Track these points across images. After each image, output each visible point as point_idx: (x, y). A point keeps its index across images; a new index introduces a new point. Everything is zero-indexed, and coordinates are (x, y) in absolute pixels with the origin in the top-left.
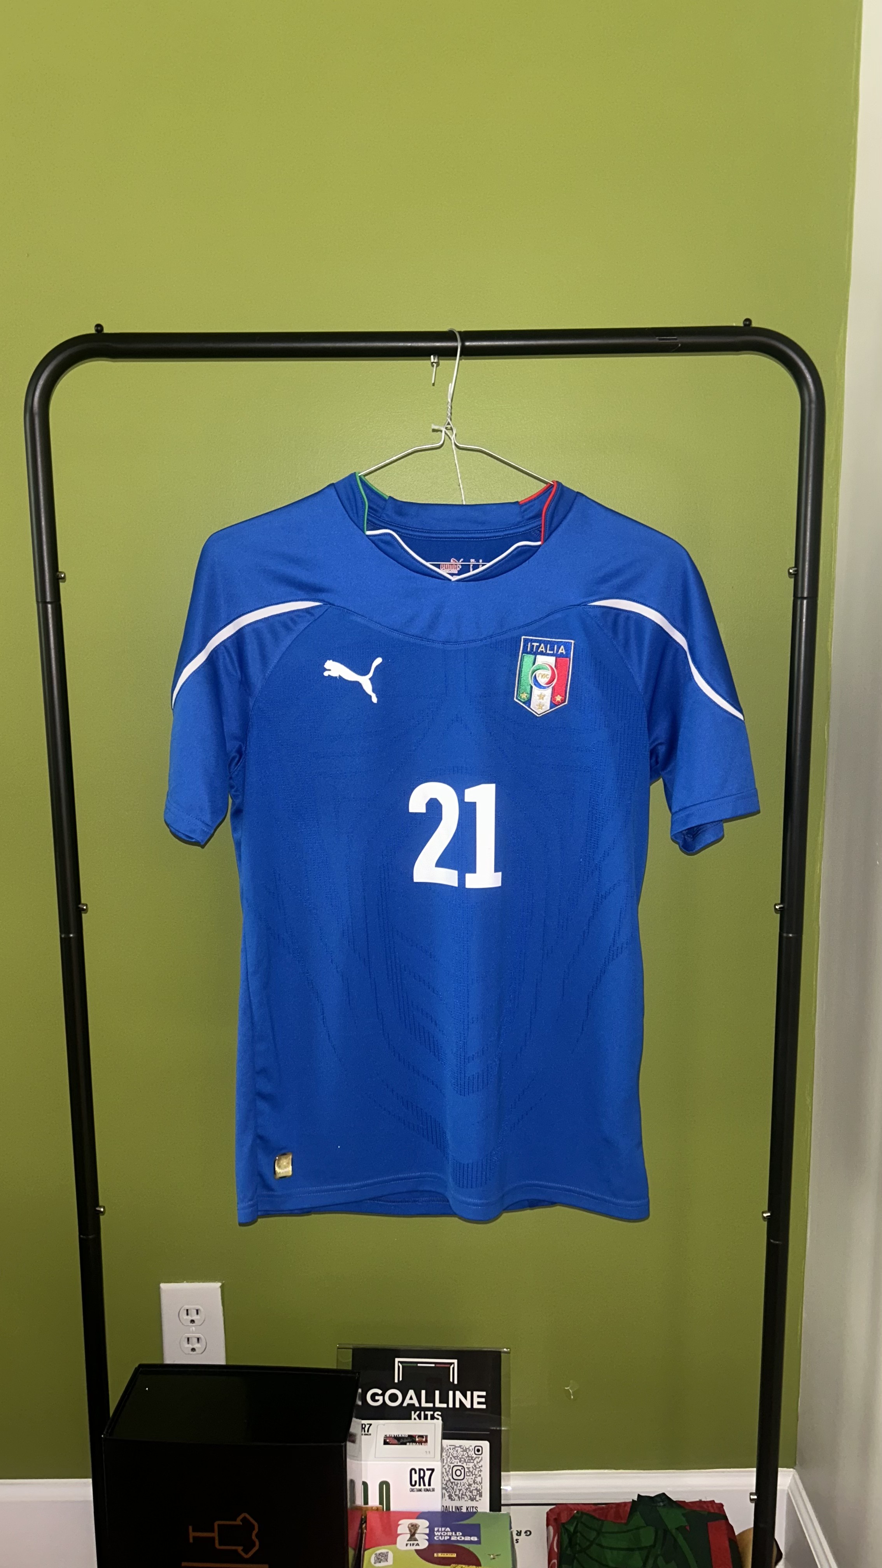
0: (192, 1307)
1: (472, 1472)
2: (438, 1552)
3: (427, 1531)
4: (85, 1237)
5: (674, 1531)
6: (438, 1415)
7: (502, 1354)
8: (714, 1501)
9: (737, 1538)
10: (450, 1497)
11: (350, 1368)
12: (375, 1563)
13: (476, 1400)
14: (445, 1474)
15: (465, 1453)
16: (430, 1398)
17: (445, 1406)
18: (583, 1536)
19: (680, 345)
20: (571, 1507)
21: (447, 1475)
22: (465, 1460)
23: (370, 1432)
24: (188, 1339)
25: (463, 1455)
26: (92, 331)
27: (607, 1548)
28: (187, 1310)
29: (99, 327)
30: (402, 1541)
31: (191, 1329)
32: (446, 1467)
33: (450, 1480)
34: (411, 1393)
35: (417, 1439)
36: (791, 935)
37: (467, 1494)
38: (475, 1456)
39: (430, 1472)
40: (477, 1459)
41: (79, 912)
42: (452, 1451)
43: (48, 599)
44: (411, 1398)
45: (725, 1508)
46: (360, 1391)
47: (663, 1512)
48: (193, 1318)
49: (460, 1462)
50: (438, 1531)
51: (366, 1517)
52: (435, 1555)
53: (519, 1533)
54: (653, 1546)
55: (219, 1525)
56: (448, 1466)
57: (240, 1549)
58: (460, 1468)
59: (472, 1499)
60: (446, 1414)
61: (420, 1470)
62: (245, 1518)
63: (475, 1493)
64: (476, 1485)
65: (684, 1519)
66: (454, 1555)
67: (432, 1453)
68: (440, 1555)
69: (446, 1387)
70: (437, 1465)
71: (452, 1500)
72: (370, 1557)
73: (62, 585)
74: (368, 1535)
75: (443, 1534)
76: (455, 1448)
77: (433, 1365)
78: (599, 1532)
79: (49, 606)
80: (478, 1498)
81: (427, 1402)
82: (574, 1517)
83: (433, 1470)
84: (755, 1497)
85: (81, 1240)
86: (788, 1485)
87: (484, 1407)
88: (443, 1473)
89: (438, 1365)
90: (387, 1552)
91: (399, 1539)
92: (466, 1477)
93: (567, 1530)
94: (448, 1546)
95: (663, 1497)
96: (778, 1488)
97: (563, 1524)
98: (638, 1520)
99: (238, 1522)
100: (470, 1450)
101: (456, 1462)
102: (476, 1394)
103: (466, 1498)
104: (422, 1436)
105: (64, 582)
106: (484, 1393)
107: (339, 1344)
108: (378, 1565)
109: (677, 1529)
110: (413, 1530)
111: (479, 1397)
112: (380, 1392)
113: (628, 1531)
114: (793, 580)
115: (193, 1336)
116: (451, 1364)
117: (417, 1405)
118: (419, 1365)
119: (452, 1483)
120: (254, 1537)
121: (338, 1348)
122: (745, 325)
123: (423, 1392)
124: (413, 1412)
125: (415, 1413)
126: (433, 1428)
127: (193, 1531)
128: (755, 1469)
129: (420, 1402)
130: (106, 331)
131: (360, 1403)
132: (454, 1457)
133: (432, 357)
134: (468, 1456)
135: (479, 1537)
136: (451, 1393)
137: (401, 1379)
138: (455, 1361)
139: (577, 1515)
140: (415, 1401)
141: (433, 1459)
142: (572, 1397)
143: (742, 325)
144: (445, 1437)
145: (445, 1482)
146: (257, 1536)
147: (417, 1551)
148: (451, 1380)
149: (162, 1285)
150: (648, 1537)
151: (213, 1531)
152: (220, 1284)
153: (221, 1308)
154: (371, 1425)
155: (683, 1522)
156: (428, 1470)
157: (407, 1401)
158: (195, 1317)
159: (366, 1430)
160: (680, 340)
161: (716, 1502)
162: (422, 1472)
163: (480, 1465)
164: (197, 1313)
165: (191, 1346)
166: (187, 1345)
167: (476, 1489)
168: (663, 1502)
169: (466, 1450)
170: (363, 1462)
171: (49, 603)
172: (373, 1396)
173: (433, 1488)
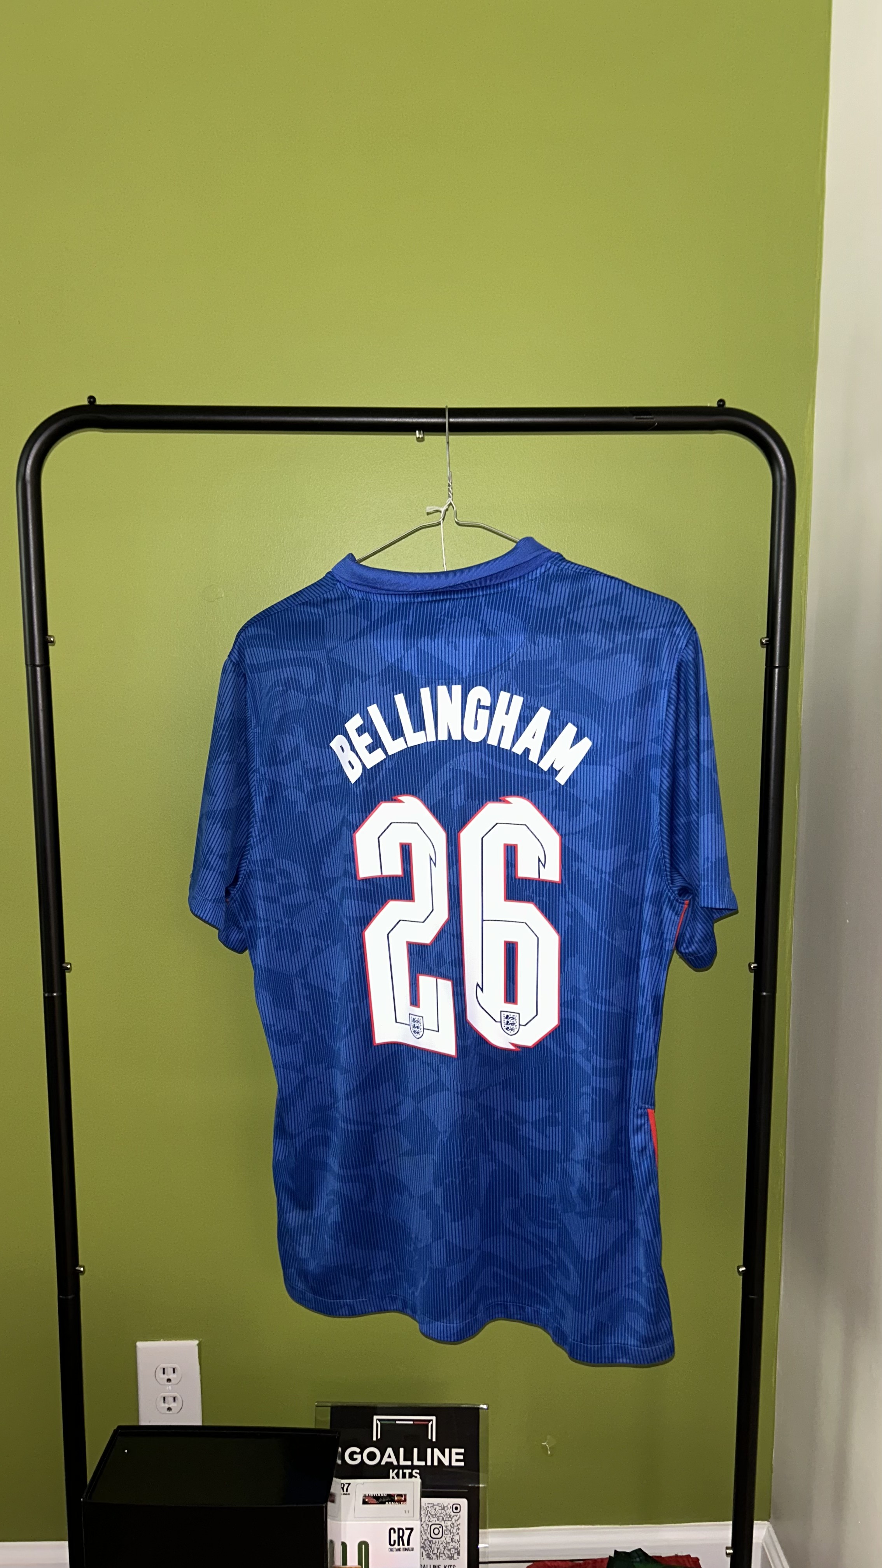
0: (169, 1366)
1: (450, 1531)
4: (64, 1297)
6: (416, 1473)
7: (480, 1410)
8: (689, 1556)
10: (428, 1556)
11: (328, 1427)
13: (454, 1457)
14: (423, 1533)
15: (443, 1511)
16: (408, 1456)
17: (423, 1463)
19: (656, 424)
20: (548, 1563)
21: (425, 1533)
22: (443, 1518)
23: (349, 1492)
24: (164, 1398)
25: (441, 1513)
26: (85, 402)
28: (164, 1369)
29: (92, 399)
31: (167, 1388)
32: (424, 1525)
33: (428, 1538)
34: (390, 1451)
35: (396, 1499)
36: (764, 994)
37: (445, 1553)
38: (453, 1514)
39: (409, 1531)
40: (455, 1517)
41: (63, 971)
42: (430, 1509)
43: (38, 662)
44: (389, 1456)
45: (700, 1562)
46: (339, 1449)
48: (169, 1377)
49: (438, 1520)
56: (426, 1524)
58: (438, 1526)
59: (450, 1558)
60: (424, 1472)
61: (399, 1529)
63: (453, 1551)
64: (454, 1544)
67: (411, 1512)
69: (424, 1445)
70: (416, 1524)
71: (430, 1559)
73: (51, 648)
76: (433, 1507)
77: (412, 1422)
79: (38, 669)
80: (456, 1556)
81: (405, 1460)
83: (412, 1529)
84: (731, 1551)
85: (60, 1301)
86: (762, 1538)
87: (462, 1464)
88: (421, 1532)
89: (416, 1423)
92: (444, 1535)
95: (640, 1553)
96: (754, 1541)
100: (448, 1508)
101: (434, 1520)
102: (454, 1451)
103: (444, 1557)
104: (401, 1495)
105: (53, 645)
106: (462, 1451)
107: (317, 1402)
111: (457, 1454)
112: (358, 1450)
114: (765, 650)
115: (169, 1395)
116: (429, 1421)
117: (395, 1463)
118: (397, 1422)
119: (430, 1542)
121: (317, 1406)
122: (719, 405)
123: (402, 1450)
124: (391, 1471)
125: (393, 1472)
126: (412, 1486)
128: (731, 1523)
129: (398, 1458)
130: (98, 403)
131: (339, 1462)
132: (432, 1516)
133: (417, 432)
134: (446, 1514)
136: (429, 1450)
137: (379, 1437)
138: (434, 1418)
140: (393, 1460)
141: (412, 1518)
142: (549, 1453)
143: (715, 405)
144: (424, 1495)
145: (423, 1541)
148: (430, 1438)
149: (139, 1344)
152: (197, 1342)
153: (198, 1366)
154: (349, 1484)
156: (407, 1529)
157: (386, 1460)
158: (172, 1376)
159: (345, 1491)
160: (657, 419)
161: (692, 1556)
162: (401, 1531)
163: (458, 1523)
164: (174, 1372)
165: (167, 1406)
166: (163, 1405)
167: (454, 1547)
168: (639, 1557)
169: (444, 1509)
170: (342, 1523)
171: (38, 666)
172: (351, 1456)
173: (412, 1549)
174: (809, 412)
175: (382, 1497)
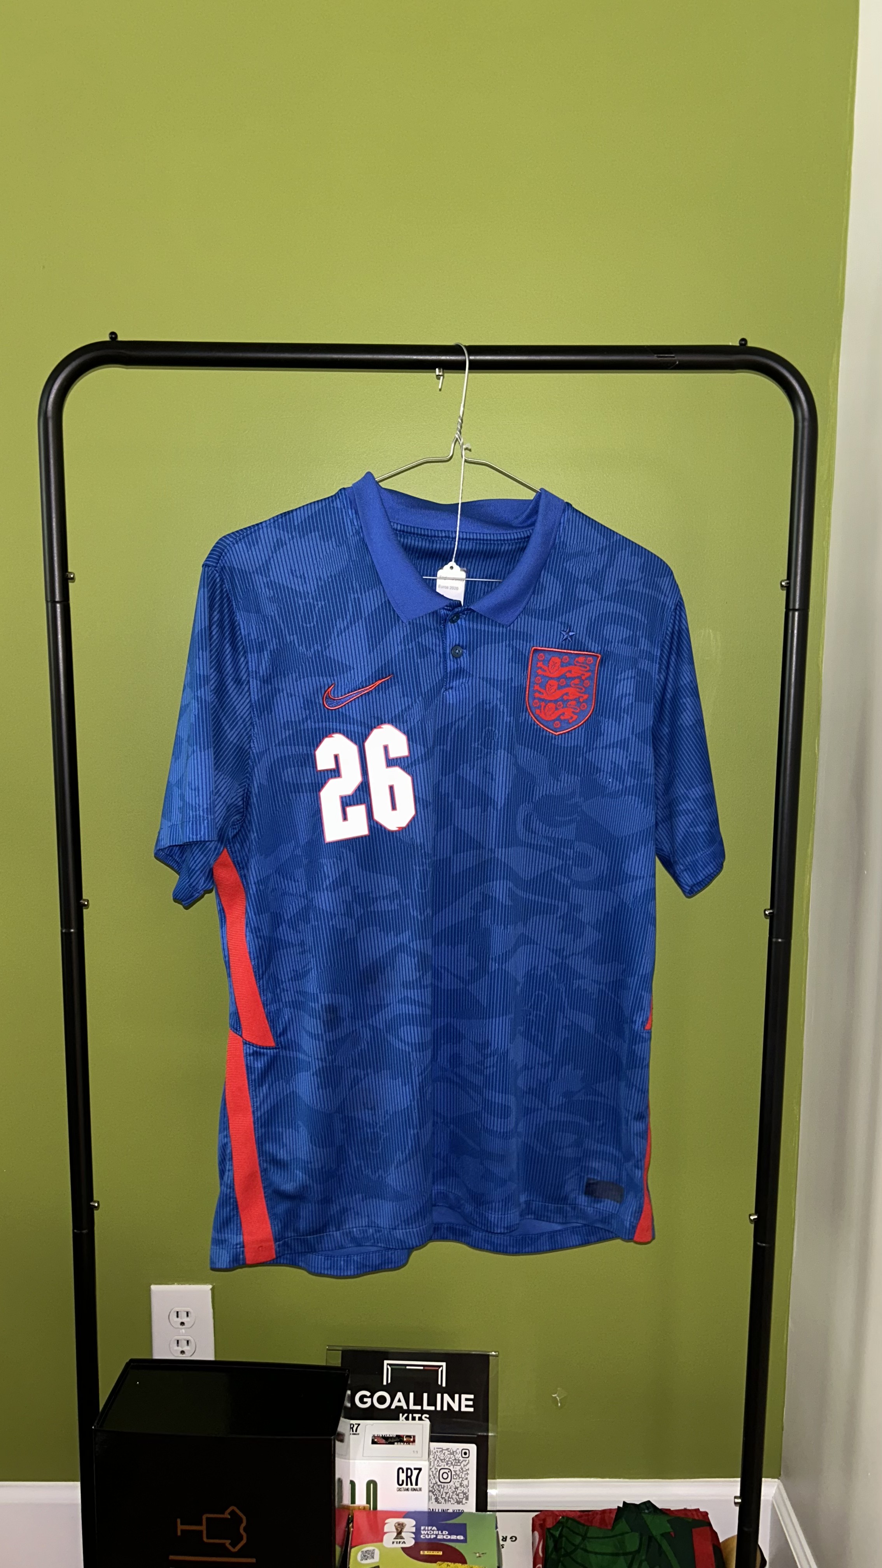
0: (182, 1310)
1: (458, 1476)
2: (424, 1550)
3: (414, 1530)
4: (79, 1232)
5: (659, 1538)
6: (426, 1416)
7: (490, 1358)
8: (698, 1509)
9: (722, 1546)
10: (437, 1500)
11: (340, 1365)
12: (362, 1560)
13: (464, 1403)
14: (432, 1477)
15: (452, 1456)
16: (418, 1401)
17: (432, 1408)
18: (567, 1539)
19: (678, 364)
20: (557, 1513)
21: (434, 1477)
22: (452, 1463)
23: (358, 1432)
24: (178, 1341)
25: (450, 1458)
26: (107, 338)
27: (591, 1552)
28: (177, 1312)
29: (113, 335)
30: (389, 1539)
31: (181, 1331)
32: (433, 1469)
33: (436, 1483)
34: (400, 1395)
35: (405, 1439)
36: (780, 940)
37: (453, 1497)
38: (461, 1459)
39: (417, 1471)
40: (464, 1463)
41: (80, 907)
42: (439, 1454)
43: (57, 599)
44: (399, 1401)
45: (709, 1516)
46: (349, 1392)
47: (649, 1519)
48: (183, 1321)
49: (447, 1464)
50: (424, 1530)
51: (353, 1517)
52: (422, 1553)
53: (505, 1539)
54: (638, 1551)
55: (207, 1518)
56: (435, 1467)
57: (227, 1542)
58: (447, 1471)
59: (458, 1502)
60: (433, 1416)
61: (407, 1469)
62: (233, 1511)
63: (461, 1496)
64: (462, 1489)
65: (669, 1525)
66: (441, 1553)
67: (420, 1452)
68: (426, 1553)
69: (434, 1390)
70: (424, 1464)
71: (438, 1503)
72: (356, 1554)
74: (354, 1533)
75: (429, 1533)
76: (442, 1451)
77: (422, 1368)
78: (585, 1537)
79: (58, 605)
80: (464, 1501)
81: (415, 1404)
82: (559, 1522)
83: (420, 1470)
84: (740, 1501)
85: (75, 1236)
86: (773, 1495)
87: (472, 1410)
88: (430, 1476)
89: (426, 1368)
90: (374, 1550)
91: (385, 1537)
92: (453, 1480)
93: (552, 1535)
94: (434, 1544)
95: (648, 1505)
96: (762, 1498)
97: (549, 1529)
98: (623, 1526)
99: (227, 1515)
100: (456, 1453)
101: (443, 1465)
102: (464, 1396)
103: (452, 1501)
104: (410, 1437)
105: (74, 582)
106: (472, 1396)
107: (328, 1345)
108: (364, 1562)
109: (662, 1535)
110: (400, 1529)
111: (467, 1400)
112: (368, 1394)
113: (613, 1536)
114: (785, 592)
115: (183, 1338)
116: (440, 1367)
117: (405, 1407)
118: (408, 1367)
119: (439, 1486)
120: (242, 1531)
121: (328, 1350)
122: (741, 344)
123: (412, 1395)
124: (401, 1415)
125: (403, 1415)
126: (421, 1428)
127: (182, 1524)
128: (739, 1479)
129: (407, 1403)
130: (119, 339)
131: (349, 1405)
132: (441, 1460)
133: (437, 369)
134: (455, 1459)
135: (465, 1536)
136: (439, 1396)
137: (389, 1381)
138: (444, 1364)
139: (563, 1520)
140: (403, 1404)
141: (420, 1458)
142: (559, 1405)
143: (738, 344)
144: (433, 1439)
145: (432, 1485)
146: (245, 1529)
147: (403, 1549)
148: (440, 1383)
149: (153, 1287)
150: (632, 1542)
151: (201, 1524)
152: (210, 1287)
153: (211, 1310)
154: (359, 1425)
155: (668, 1528)
156: (415, 1469)
157: (395, 1404)
158: (185, 1320)
159: (354, 1430)
160: (678, 358)
161: (701, 1510)
162: (409, 1471)
163: (467, 1468)
164: (188, 1316)
165: (180, 1349)
166: (176, 1348)
167: (463, 1492)
168: (648, 1509)
169: (452, 1453)
170: (351, 1461)
171: (58, 602)
172: (362, 1398)
173: (420, 1489)
174: (835, 359)
175: (391, 1438)
